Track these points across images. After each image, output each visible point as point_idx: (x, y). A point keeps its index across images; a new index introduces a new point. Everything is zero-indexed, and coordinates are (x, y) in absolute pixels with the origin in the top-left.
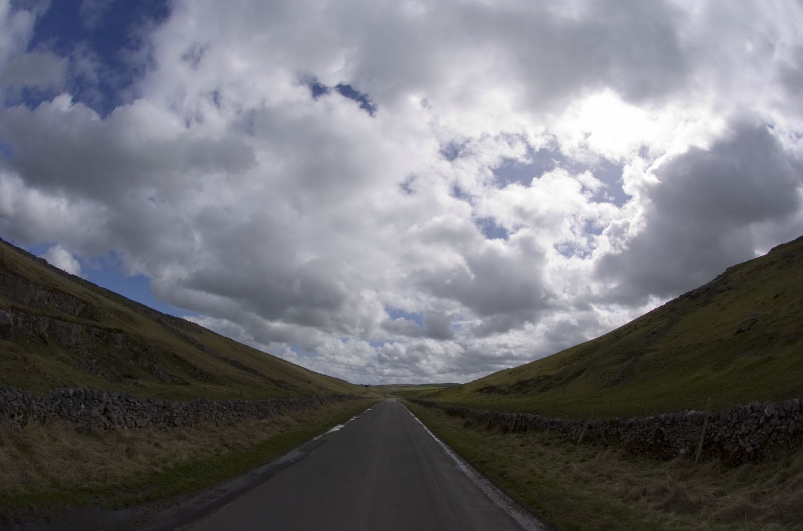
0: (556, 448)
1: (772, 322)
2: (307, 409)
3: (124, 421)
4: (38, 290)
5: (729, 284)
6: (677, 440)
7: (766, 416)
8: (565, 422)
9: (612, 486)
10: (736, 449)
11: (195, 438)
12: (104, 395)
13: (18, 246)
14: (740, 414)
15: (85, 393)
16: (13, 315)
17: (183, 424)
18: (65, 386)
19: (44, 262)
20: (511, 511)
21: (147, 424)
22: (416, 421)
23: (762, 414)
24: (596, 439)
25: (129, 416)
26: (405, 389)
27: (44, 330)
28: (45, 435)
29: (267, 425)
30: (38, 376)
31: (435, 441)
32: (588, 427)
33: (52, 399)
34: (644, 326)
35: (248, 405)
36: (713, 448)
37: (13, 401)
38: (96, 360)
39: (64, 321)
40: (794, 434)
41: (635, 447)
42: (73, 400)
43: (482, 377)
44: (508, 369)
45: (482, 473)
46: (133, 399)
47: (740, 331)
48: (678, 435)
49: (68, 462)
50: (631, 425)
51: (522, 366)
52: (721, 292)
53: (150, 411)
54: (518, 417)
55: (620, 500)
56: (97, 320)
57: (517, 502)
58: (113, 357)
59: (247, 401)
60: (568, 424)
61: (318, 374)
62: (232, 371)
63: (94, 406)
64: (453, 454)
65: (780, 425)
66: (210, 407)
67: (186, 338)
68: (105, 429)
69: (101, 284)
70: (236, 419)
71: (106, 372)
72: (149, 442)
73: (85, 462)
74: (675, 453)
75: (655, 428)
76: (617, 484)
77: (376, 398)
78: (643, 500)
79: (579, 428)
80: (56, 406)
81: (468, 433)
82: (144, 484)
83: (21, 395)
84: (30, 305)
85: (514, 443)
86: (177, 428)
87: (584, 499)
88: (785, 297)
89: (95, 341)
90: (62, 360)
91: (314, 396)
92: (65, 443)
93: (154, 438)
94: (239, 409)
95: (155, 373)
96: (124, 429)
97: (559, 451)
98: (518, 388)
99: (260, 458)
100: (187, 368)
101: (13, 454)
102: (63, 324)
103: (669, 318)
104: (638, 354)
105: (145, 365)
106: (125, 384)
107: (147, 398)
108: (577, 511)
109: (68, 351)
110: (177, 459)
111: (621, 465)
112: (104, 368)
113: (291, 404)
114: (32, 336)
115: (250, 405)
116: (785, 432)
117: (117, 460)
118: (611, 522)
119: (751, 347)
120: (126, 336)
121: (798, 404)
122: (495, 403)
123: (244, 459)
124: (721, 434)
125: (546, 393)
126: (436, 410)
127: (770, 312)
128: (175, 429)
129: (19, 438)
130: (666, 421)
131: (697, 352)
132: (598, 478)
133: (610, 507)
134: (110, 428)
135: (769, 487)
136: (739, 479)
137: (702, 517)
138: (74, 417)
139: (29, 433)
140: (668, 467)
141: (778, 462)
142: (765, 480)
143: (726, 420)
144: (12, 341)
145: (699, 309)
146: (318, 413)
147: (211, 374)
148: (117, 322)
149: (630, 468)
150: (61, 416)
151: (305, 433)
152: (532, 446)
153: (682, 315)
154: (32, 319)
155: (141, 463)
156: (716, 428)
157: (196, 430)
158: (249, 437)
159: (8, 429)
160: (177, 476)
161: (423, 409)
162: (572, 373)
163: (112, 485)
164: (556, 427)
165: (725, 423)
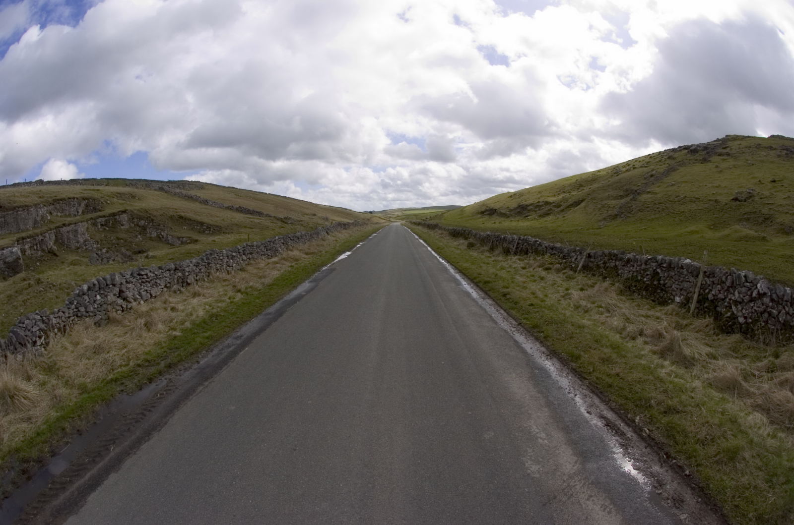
0: (557, 274)
1: (768, 204)
2: (314, 240)
3: (139, 296)
4: (39, 210)
5: (728, 150)
6: (673, 287)
7: (759, 291)
8: (565, 248)
9: (610, 320)
10: (729, 314)
11: (209, 292)
12: (117, 277)
13: (12, 183)
14: (734, 278)
15: (99, 283)
16: (20, 246)
17: (196, 280)
18: (79, 286)
19: (41, 182)
20: (515, 333)
21: (162, 291)
22: (421, 243)
23: (755, 287)
24: (595, 269)
25: (143, 290)
26: (409, 212)
27: (51, 244)
28: (68, 345)
29: (277, 263)
30: (53, 291)
31: (439, 261)
32: (587, 255)
33: (68, 305)
34: (641, 167)
35: (256, 246)
36: (706, 305)
37: (32, 327)
38: (106, 249)
39: (69, 225)
40: (784, 324)
41: (633, 284)
42: (88, 295)
43: (483, 199)
44: (509, 193)
45: (486, 293)
46: (145, 271)
47: (737, 199)
48: (674, 281)
49: (93, 361)
50: (629, 261)
51: (522, 190)
52: (719, 155)
53: (163, 278)
54: (519, 239)
55: (618, 336)
56: (100, 211)
57: (521, 324)
58: (121, 239)
59: (255, 243)
60: (568, 251)
61: (323, 206)
62: (239, 217)
64: (457, 274)
65: (771, 308)
66: (220, 257)
67: (190, 198)
68: (123, 311)
69: (99, 177)
70: (247, 263)
71: (117, 256)
72: (166, 309)
73: (108, 353)
74: (671, 299)
75: (652, 268)
76: (615, 318)
77: (381, 223)
78: (640, 340)
79: (579, 256)
80: (73, 309)
81: (471, 253)
82: (164, 352)
83: (39, 316)
84: (34, 228)
85: (516, 265)
86: (191, 286)
87: (584, 327)
88: (782, 186)
89: (102, 231)
90: (73, 263)
91: (320, 228)
92: (87, 342)
93: (170, 303)
94: (248, 252)
95: (164, 240)
96: (141, 304)
97: (559, 277)
98: (519, 212)
99: (272, 297)
100: (194, 225)
101: (41, 381)
102: (68, 229)
103: (667, 165)
104: (637, 193)
105: (153, 236)
106: (137, 260)
107: (158, 266)
108: (578, 339)
109: (77, 252)
110: (194, 317)
111: (618, 299)
112: (114, 253)
113: (298, 238)
114: (41, 256)
115: (258, 247)
116: (776, 318)
117: (137, 338)
118: (610, 356)
119: (746, 219)
120: (131, 214)
121: (790, 295)
122: (497, 225)
123: (257, 301)
124: (715, 293)
125: (546, 219)
126: (440, 232)
127: (767, 193)
128: (189, 288)
129: (44, 362)
130: (662, 264)
131: (694, 205)
132: (597, 308)
133: (609, 340)
134: (127, 309)
135: (758, 370)
136: (730, 348)
137: (695, 376)
138: (92, 312)
139: (52, 351)
140: (663, 312)
141: (768, 348)
142: (754, 361)
143: (720, 280)
144: (24, 272)
145: (697, 164)
146: (325, 243)
147: (218, 226)
148: (120, 204)
149: (627, 305)
150: (79, 317)
151: (314, 265)
152: (534, 269)
153: (680, 165)
154: (39, 240)
155: (160, 332)
156: (711, 285)
157: (209, 283)
158: (260, 277)
159: (32, 360)
160: (194, 333)
161: (426, 231)
162: (571, 201)
163: (135, 365)
164: (557, 252)
165: (719, 282)
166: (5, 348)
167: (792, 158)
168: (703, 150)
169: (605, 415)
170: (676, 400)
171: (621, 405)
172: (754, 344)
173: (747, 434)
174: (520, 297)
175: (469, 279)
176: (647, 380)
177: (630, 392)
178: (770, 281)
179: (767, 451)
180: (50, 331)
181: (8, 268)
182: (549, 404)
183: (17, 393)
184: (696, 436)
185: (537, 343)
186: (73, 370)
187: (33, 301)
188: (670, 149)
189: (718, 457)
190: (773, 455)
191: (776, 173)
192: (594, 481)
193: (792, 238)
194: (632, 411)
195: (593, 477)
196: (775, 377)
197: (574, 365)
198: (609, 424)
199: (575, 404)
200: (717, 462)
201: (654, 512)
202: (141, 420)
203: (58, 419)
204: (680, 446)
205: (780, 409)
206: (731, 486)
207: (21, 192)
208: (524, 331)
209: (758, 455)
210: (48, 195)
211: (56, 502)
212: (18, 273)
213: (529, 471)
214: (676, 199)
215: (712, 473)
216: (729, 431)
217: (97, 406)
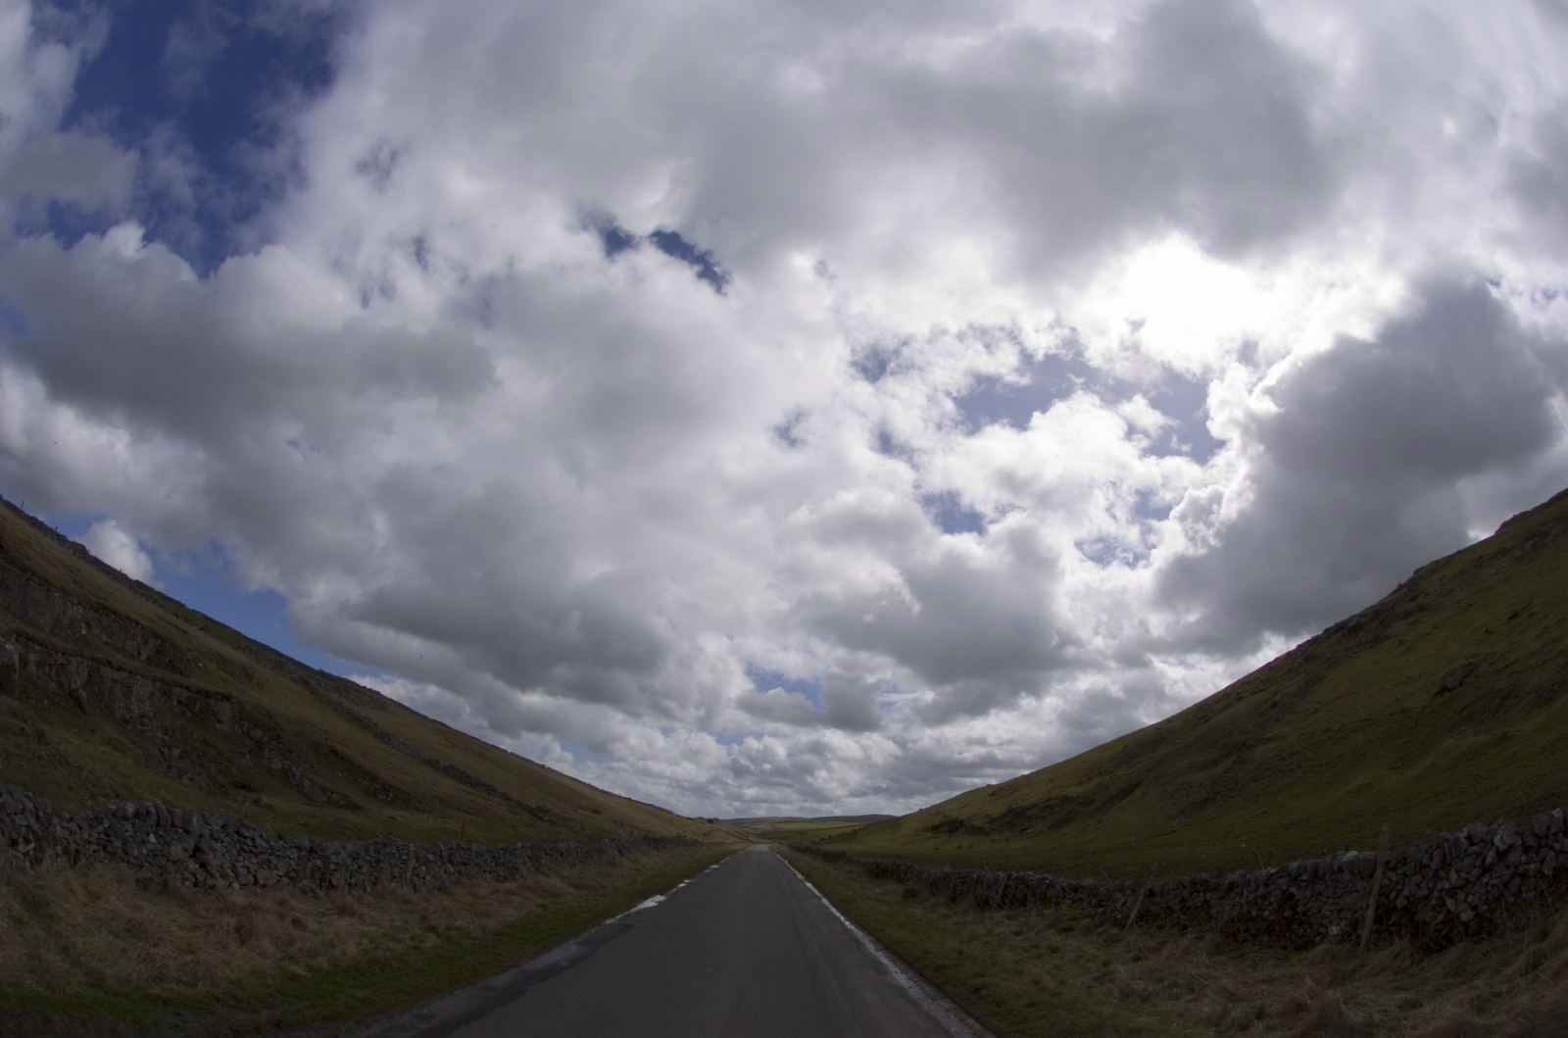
0: (1084, 936)
2: (592, 863)
3: (233, 872)
4: (69, 604)
5: (1420, 599)
6: (1324, 911)
7: (1497, 850)
8: (1102, 886)
9: (1195, 1006)
10: (1440, 917)
11: (373, 914)
12: (195, 819)
13: (31, 515)
14: (1447, 850)
15: (158, 813)
16: (20, 647)
17: (349, 884)
18: (118, 796)
19: (81, 551)
21: (279, 881)
22: (810, 890)
23: (1489, 846)
24: (1163, 915)
25: (241, 864)
26: (786, 827)
27: (78, 684)
28: (78, 887)
29: (514, 894)
30: (65, 772)
31: (845, 928)
32: (1148, 893)
33: (92, 820)
34: (1254, 693)
35: (476, 852)
36: (1394, 918)
37: (16, 814)
38: (179, 751)
39: (119, 669)
40: (1555, 876)
41: (1242, 928)
42: (133, 825)
43: (938, 802)
44: (989, 786)
45: (938, 988)
46: (251, 831)
47: (1444, 690)
48: (1325, 900)
49: (122, 943)
50: (1232, 886)
51: (1016, 779)
52: (1403, 618)
53: (284, 857)
54: (1009, 878)
55: (1211, 1032)
56: (181, 673)
58: (213, 747)
59: (474, 846)
60: (1108, 890)
61: (615, 795)
62: (448, 786)
63: (173, 839)
64: (880, 953)
65: (1526, 863)
66: (402, 855)
67: (356, 720)
68: (196, 884)
69: (192, 604)
70: (453, 879)
71: (199, 774)
72: (282, 917)
73: (155, 945)
74: (1319, 934)
75: (1279, 889)
76: (1206, 1000)
77: (729, 844)
78: (1258, 1028)
79: (1130, 897)
80: (99, 833)
81: (910, 911)
82: (271, 995)
83: (31, 804)
84: (53, 632)
85: (1001, 929)
86: (338, 893)
88: (1531, 614)
89: (177, 714)
90: (113, 744)
91: (606, 840)
92: (117, 905)
93: (292, 909)
94: (459, 860)
95: (294, 782)
96: (233, 888)
97: (1090, 943)
98: (1009, 823)
99: (499, 957)
100: (357, 776)
101: (14, 914)
102: (116, 675)
103: (1304, 675)
104: (1244, 748)
105: (274, 766)
106: (236, 801)
107: (277, 831)
109: (125, 728)
110: (336, 952)
111: (1212, 963)
112: (194, 767)
113: (562, 854)
114: (55, 693)
115: (479, 854)
116: (1538, 874)
117: (218, 947)
119: (1465, 718)
120: (239, 709)
122: (964, 852)
123: (469, 958)
124: (1410, 891)
125: (1065, 830)
126: (847, 868)
127: (1501, 647)
128: (333, 894)
129: (26, 886)
130: (1300, 875)
131: (1361, 736)
132: (1167, 990)
134: (205, 885)
136: (1447, 974)
138: (135, 858)
139: (45, 878)
140: (1306, 962)
141: (1525, 934)
142: (1498, 971)
143: (1418, 865)
144: (16, 699)
145: (1362, 653)
146: (614, 872)
147: (404, 791)
148: (222, 679)
149: (1230, 969)
150: (110, 853)
151: (589, 911)
153: (1328, 667)
154: (57, 660)
155: (264, 955)
156: (1401, 881)
157: (374, 897)
158: (478, 914)
160: (335, 984)
161: (821, 865)
162: (1113, 791)
163: (207, 993)
164: (1085, 896)
165: (1417, 870)
167: (1542, 547)
168: (1372, 620)
172: (1495, 942)
174: (1008, 993)
175: (905, 961)
180: (49, 844)
186: (81, 937)
187: (24, 764)
188: (1307, 641)
191: (1517, 597)
207: (43, 546)
210: (91, 589)
212: (6, 694)
214: (1325, 737)
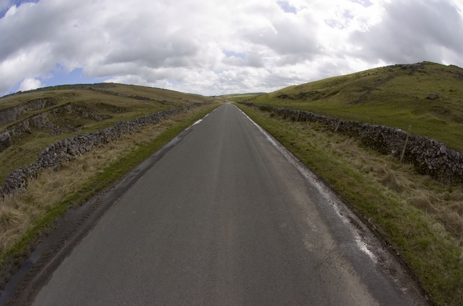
0: (322, 133)
1: (448, 103)
2: (180, 113)
3: (79, 151)
4: (19, 108)
5: (424, 70)
6: (391, 144)
7: (441, 152)
8: (328, 118)
9: (353, 161)
10: (423, 163)
11: (119, 146)
12: (66, 141)
13: (3, 96)
14: (427, 143)
15: (55, 146)
16: (9, 131)
17: (112, 140)
18: (44, 149)
19: (20, 93)
20: (298, 166)
21: (92, 147)
22: (244, 114)
23: (438, 149)
24: (345, 131)
25: (81, 147)
26: (236, 96)
27: (27, 127)
29: (159, 127)
30: (29, 154)
31: (254, 125)
32: (341, 123)
33: (38, 161)
34: (373, 74)
35: (147, 118)
36: (410, 156)
37: (18, 177)
38: (59, 126)
39: (37, 115)
40: (455, 173)
41: (367, 141)
42: (49, 154)
43: (280, 89)
44: (295, 86)
45: (281, 143)
46: (82, 136)
47: (429, 98)
48: (391, 141)
49: (53, 192)
50: (365, 127)
51: (303, 84)
52: (419, 72)
53: (93, 139)
54: (301, 112)
55: (358, 170)
56: (55, 104)
57: (301, 161)
58: (68, 119)
59: (146, 116)
60: (329, 120)
61: (185, 93)
62: (136, 102)
64: (264, 132)
65: (448, 163)
66: (126, 125)
67: (107, 93)
68: (70, 161)
69: (53, 85)
70: (141, 128)
72: (94, 158)
73: (62, 186)
74: (389, 151)
75: (378, 132)
76: (357, 160)
77: (219, 103)
78: (371, 174)
79: (335, 123)
80: (41, 163)
81: (272, 120)
82: (94, 182)
83: (21, 170)
84: (17, 119)
85: (299, 127)
86: (109, 143)
87: (338, 164)
88: (456, 94)
89: (56, 116)
90: (41, 137)
91: (184, 106)
92: (50, 181)
93: (97, 154)
94: (142, 121)
95: (92, 118)
96: (80, 156)
97: (324, 135)
98: (300, 97)
99: (156, 147)
100: (110, 108)
101: (24, 208)
102: (37, 117)
103: (388, 75)
104: (370, 89)
105: (86, 116)
106: (77, 131)
107: (90, 133)
108: (335, 171)
109: (42, 130)
110: (111, 161)
111: (359, 149)
112: (64, 128)
113: (171, 112)
114: (21, 135)
115: (148, 118)
116: (451, 169)
117: (79, 176)
118: (354, 182)
119: (434, 110)
120: (73, 105)
121: (459, 156)
122: (288, 104)
123: (148, 149)
124: (415, 150)
125: (317, 101)
126: (254, 107)
127: (447, 97)
128: (108, 144)
129: (25, 196)
130: (385, 130)
131: (404, 99)
132: (346, 154)
133: (353, 173)
134: (72, 159)
135: (440, 198)
136: (424, 183)
137: (403, 197)
138: (52, 163)
139: (30, 189)
140: (385, 158)
141: (445, 186)
142: (438, 193)
143: (418, 143)
144: (12, 145)
145: (406, 76)
146: (187, 115)
147: (124, 108)
148: (67, 99)
149: (364, 153)
150: (45, 167)
151: (180, 127)
152: (309, 130)
153: (396, 75)
154: (20, 126)
155: (92, 171)
156: (413, 145)
157: (119, 141)
158: (149, 136)
159: (19, 196)
160: (112, 170)
161: (246, 107)
162: (331, 92)
163: (77, 192)
164: (323, 121)
165: (418, 144)
166: (3, 191)
167: (462, 79)
168: (410, 68)
169: (351, 216)
170: (391, 210)
171: (360, 211)
172: (437, 182)
173: (433, 235)
174: (301, 146)
175: (271, 134)
176: (375, 197)
177: (365, 203)
178: (447, 147)
179: (444, 247)
180: (28, 177)
181: (3, 145)
182: (318, 208)
183: (10, 217)
184: (403, 232)
185: (311, 172)
186: (42, 198)
187: (18, 161)
188: (390, 66)
189: (416, 246)
190: (448, 250)
191: (453, 86)
192: (344, 255)
193: (461, 125)
194: (366, 215)
195: (344, 253)
196: (450, 203)
197: (332, 186)
198: (353, 222)
199: (333, 208)
200: (415, 250)
201: (379, 276)
202: (82, 224)
203: (34, 229)
204: (394, 238)
205: (452, 223)
206: (423, 265)
207: (9, 100)
208: (303, 165)
209: (439, 248)
210: (24, 99)
211: (35, 279)
212: (8, 146)
213: (307, 248)
214: (393, 95)
215: (413, 256)
216: (423, 231)
217: (56, 218)
